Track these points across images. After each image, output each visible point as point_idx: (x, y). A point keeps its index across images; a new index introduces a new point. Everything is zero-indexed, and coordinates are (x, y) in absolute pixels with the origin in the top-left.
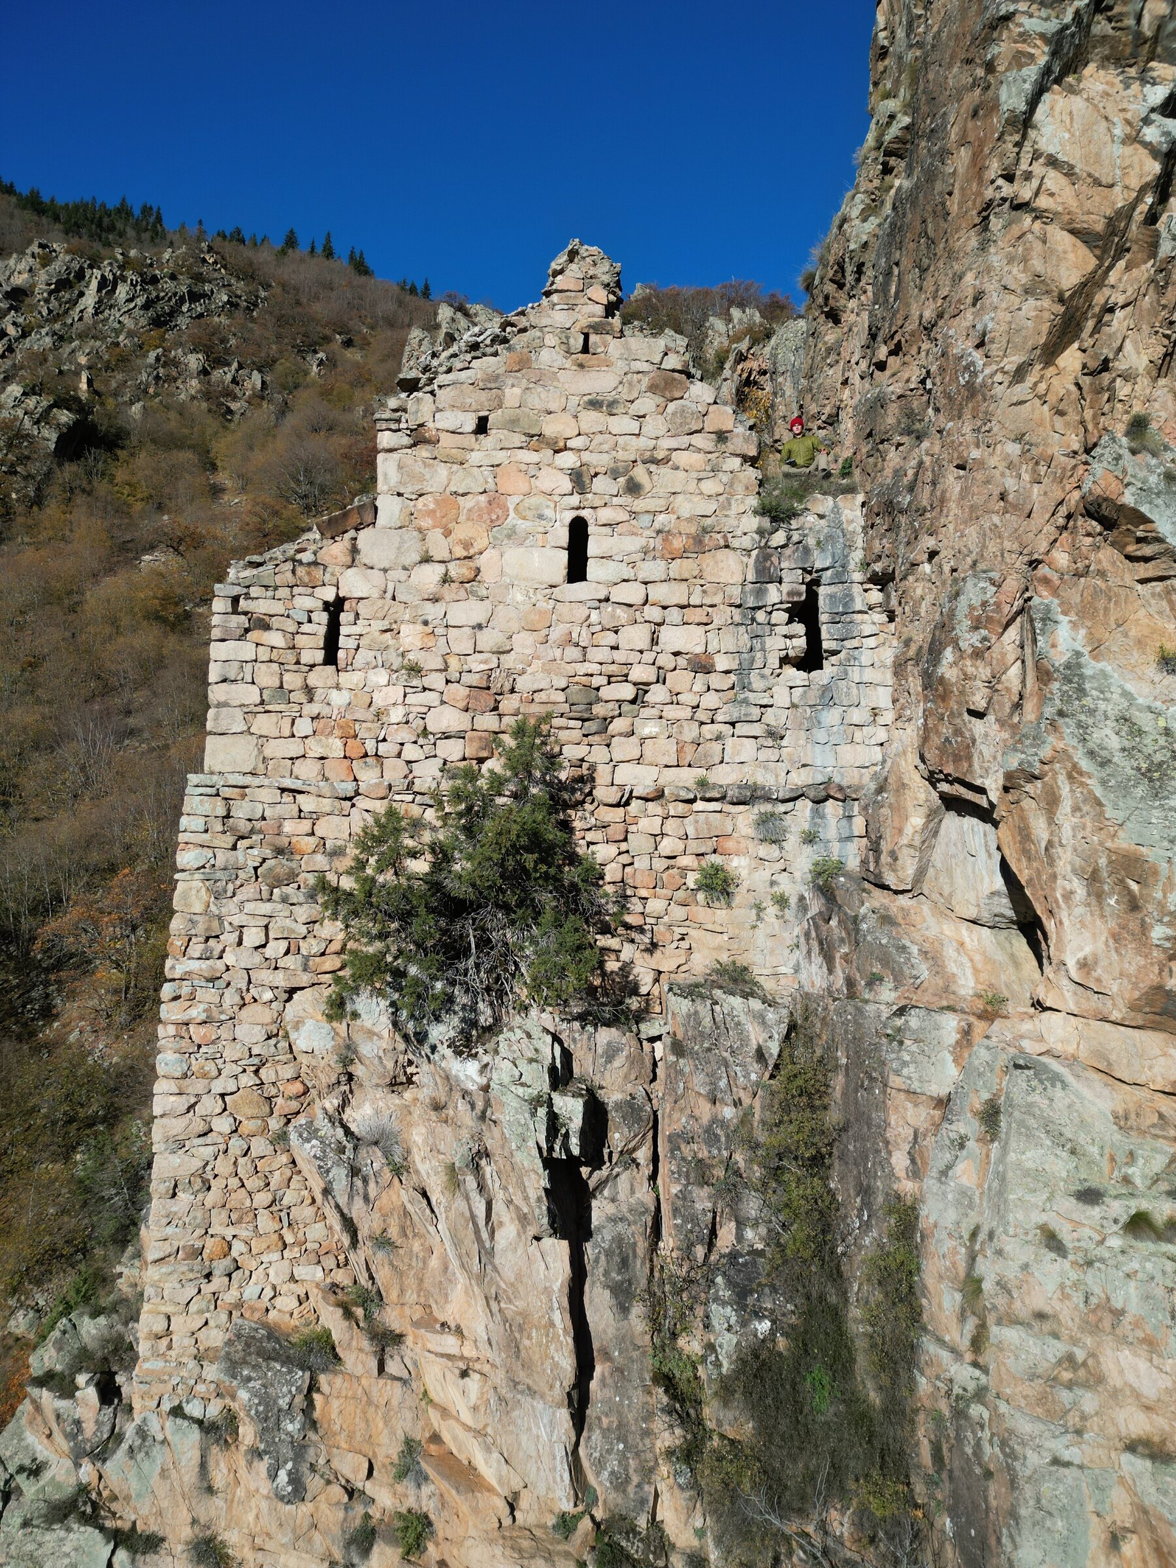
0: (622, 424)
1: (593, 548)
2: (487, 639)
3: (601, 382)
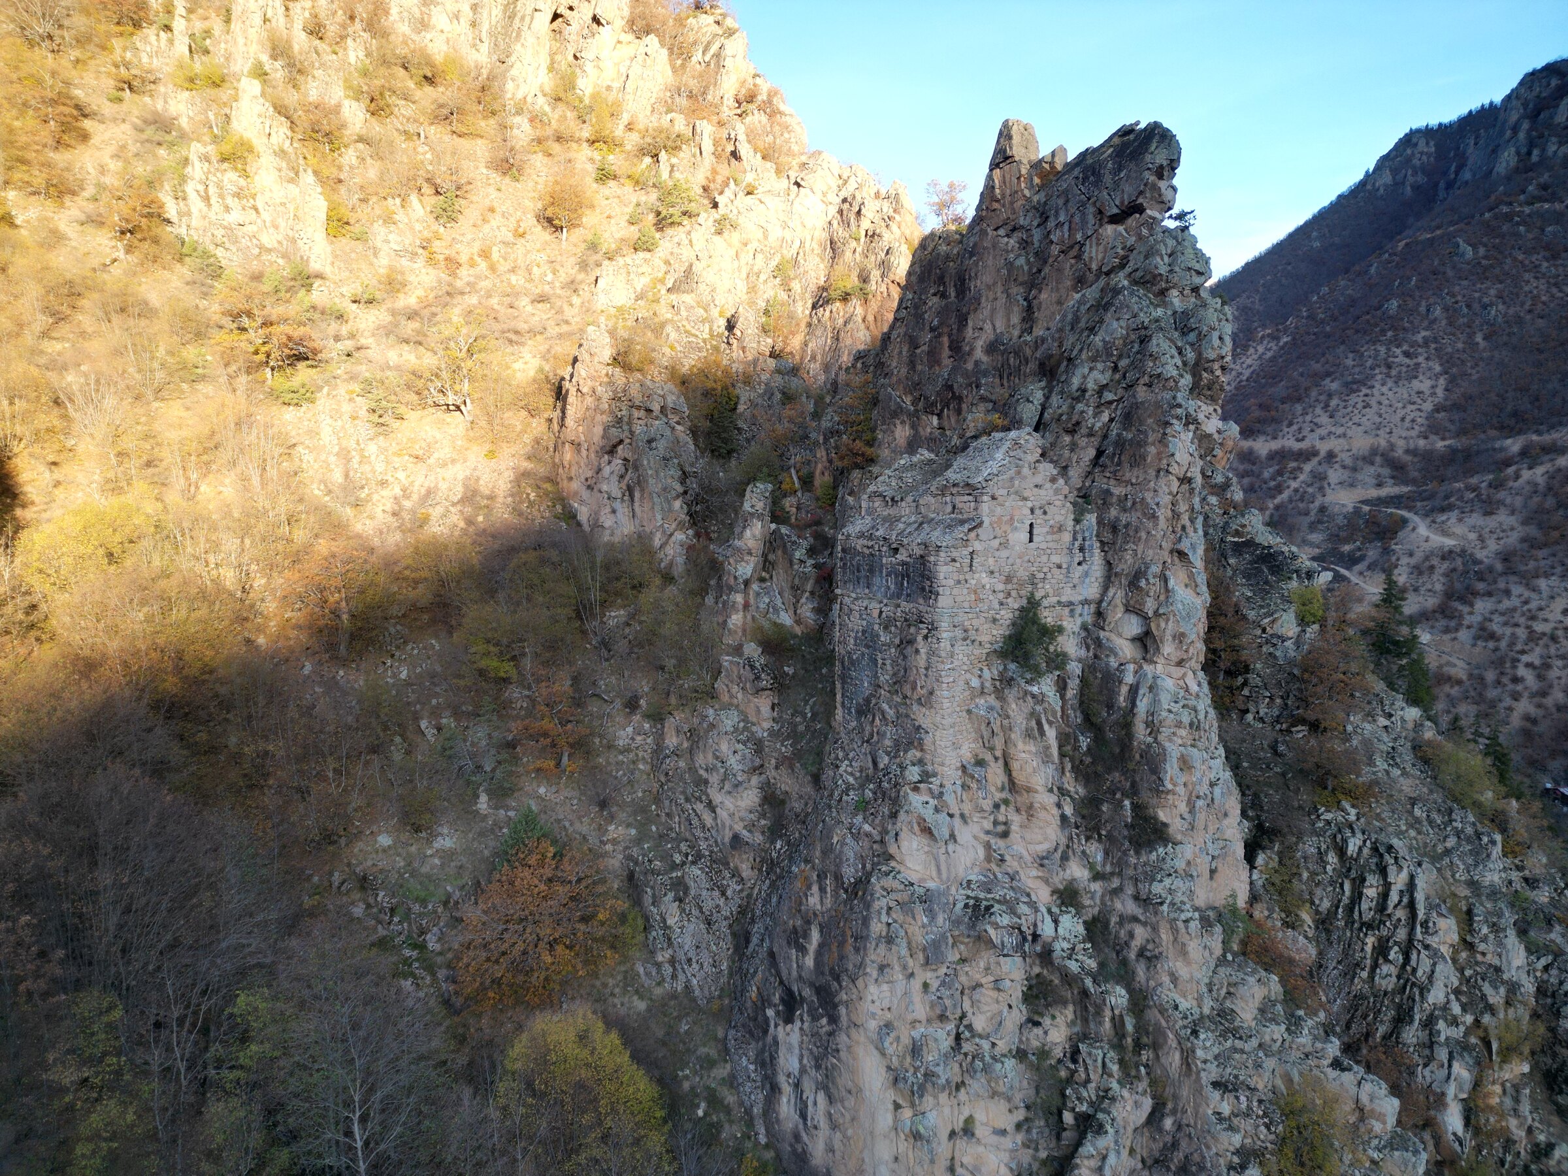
0: (1042, 492)
1: (1035, 531)
2: (1010, 561)
3: (1039, 479)
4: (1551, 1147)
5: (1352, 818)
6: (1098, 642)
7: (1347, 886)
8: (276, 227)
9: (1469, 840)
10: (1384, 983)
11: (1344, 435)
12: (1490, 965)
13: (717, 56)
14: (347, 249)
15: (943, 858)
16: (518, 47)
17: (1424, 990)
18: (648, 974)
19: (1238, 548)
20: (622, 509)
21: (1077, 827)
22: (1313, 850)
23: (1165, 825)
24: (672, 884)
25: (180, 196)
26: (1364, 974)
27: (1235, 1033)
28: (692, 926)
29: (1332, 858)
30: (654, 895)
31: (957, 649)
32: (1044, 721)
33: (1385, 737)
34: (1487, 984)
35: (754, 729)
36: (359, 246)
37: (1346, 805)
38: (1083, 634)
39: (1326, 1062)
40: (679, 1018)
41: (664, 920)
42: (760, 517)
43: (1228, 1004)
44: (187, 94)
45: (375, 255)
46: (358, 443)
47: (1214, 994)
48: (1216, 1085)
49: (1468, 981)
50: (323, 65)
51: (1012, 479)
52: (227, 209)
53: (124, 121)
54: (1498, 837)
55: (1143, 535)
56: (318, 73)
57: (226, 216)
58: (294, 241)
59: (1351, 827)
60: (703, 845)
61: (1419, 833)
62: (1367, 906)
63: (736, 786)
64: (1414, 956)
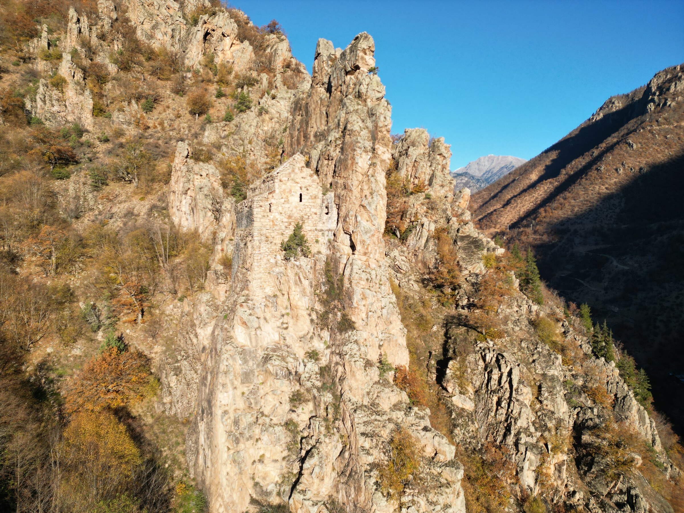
0: (306, 181)
1: (303, 198)
2: (290, 209)
3: (303, 175)
4: (574, 492)
5: (491, 345)
6: (334, 247)
7: (486, 375)
8: (74, 113)
9: (544, 356)
10: (500, 417)
11: (581, 223)
12: (549, 411)
13: (276, 50)
14: (101, 121)
15: (253, 337)
16: (190, 46)
17: (516, 420)
18: (158, 407)
19: (462, 238)
20: (190, 218)
21: (317, 324)
22: (473, 360)
23: (354, 322)
24: (175, 368)
25: (33, 100)
26: (493, 414)
27: (378, 413)
28: (181, 387)
29: (481, 363)
30: (166, 374)
31: (262, 245)
32: (301, 277)
33: (515, 315)
34: (547, 419)
35: (216, 301)
36: (107, 120)
37: (489, 340)
38: (329, 244)
39: (420, 428)
40: (168, 426)
41: (169, 385)
42: (230, 212)
43: (377, 401)
44: (45, 62)
45: (113, 124)
46: (84, 194)
47: (371, 396)
48: (363, 434)
49: (539, 417)
50: (103, 51)
51: (290, 173)
52: (53, 106)
53: (18, 73)
54: (560, 357)
55: (348, 199)
56: (101, 54)
57: (52, 108)
58: (80, 118)
59: (489, 349)
60: (190, 352)
61: (523, 353)
62: (494, 383)
63: (205, 325)
64: (512, 405)
